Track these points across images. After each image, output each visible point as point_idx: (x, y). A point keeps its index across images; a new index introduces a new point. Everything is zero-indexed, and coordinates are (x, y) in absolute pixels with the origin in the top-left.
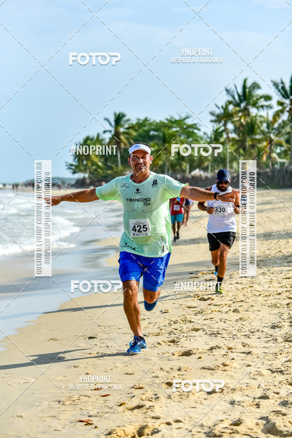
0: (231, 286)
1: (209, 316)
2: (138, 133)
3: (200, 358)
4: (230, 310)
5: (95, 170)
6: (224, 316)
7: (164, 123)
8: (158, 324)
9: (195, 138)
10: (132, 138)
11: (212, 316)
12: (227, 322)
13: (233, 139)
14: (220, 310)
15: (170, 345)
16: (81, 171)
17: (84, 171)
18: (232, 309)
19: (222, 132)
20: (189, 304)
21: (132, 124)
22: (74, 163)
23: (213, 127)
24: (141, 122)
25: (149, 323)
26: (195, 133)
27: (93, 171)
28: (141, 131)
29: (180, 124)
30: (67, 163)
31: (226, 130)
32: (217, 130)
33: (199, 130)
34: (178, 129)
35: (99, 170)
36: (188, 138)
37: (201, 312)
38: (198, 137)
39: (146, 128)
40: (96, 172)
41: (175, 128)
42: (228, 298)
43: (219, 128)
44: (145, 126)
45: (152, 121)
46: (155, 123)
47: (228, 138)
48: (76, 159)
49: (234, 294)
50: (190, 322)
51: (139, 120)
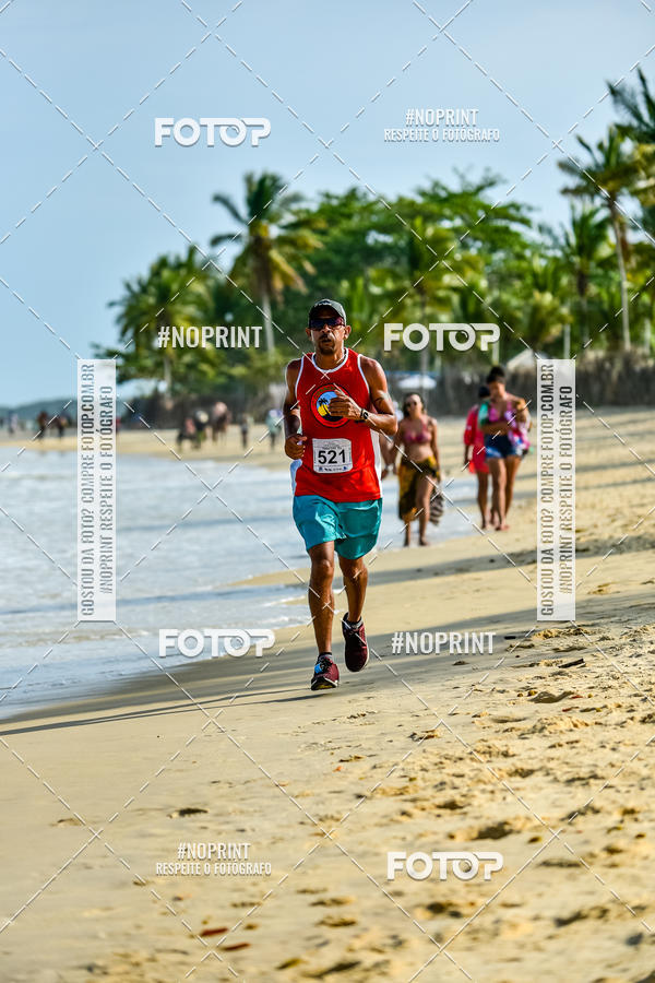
0: (635, 660)
1: (564, 739)
2: (328, 239)
3: (534, 840)
4: (632, 719)
5: (191, 366)
6: (612, 735)
7: (412, 204)
8: (401, 766)
9: (517, 249)
10: (308, 258)
11: (573, 737)
12: (622, 748)
13: (640, 249)
14: (602, 721)
15: (439, 816)
16: (144, 372)
17: (155, 371)
18: (638, 716)
19: (602, 226)
20: (501, 712)
21: (308, 211)
22: (122, 348)
23: (573, 208)
24: (335, 202)
25: (375, 767)
26: (517, 235)
27: (182, 370)
28: (335, 232)
29: (465, 207)
30: (97, 346)
31: (614, 218)
32: (585, 219)
33: (525, 222)
34: (458, 222)
35: (205, 367)
36: (493, 250)
37: (539, 730)
38: (524, 246)
39: (355, 222)
40: (193, 375)
41: (451, 219)
42: (626, 691)
43: (593, 213)
44: (349, 216)
45: (372, 198)
46: (380, 206)
47: (623, 243)
48: (130, 333)
49: (647, 679)
50: (506, 755)
51: (328, 196)
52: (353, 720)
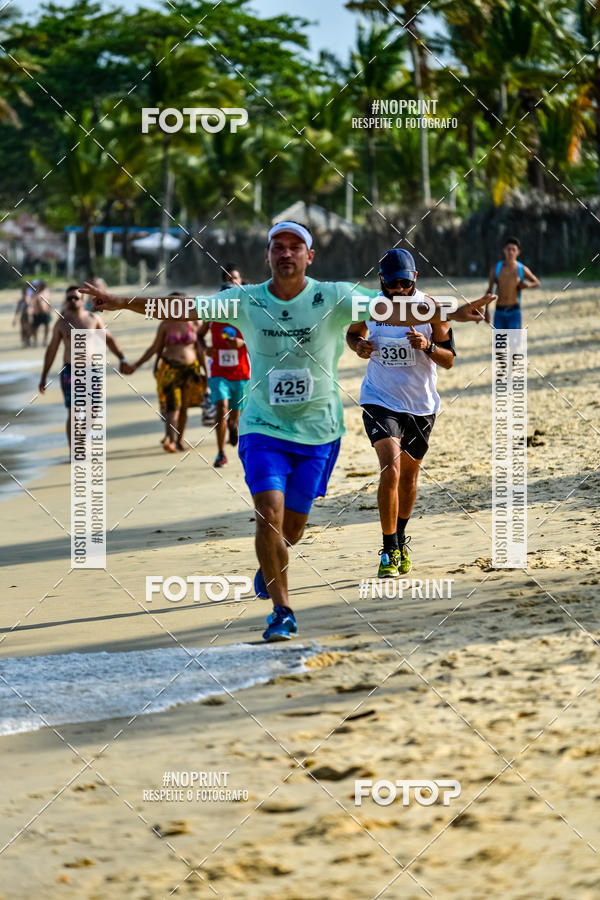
0: (442, 712)
1: (353, 848)
2: (46, 61)
4: (439, 819)
6: (415, 844)
7: (157, 16)
8: (143, 882)
9: (287, 72)
10: (24, 85)
11: (364, 845)
12: (428, 870)
13: (444, 76)
14: (399, 818)
18: (449, 815)
19: (397, 46)
20: (267, 797)
21: (25, 27)
23: (360, 28)
24: (60, 16)
25: (110, 879)
26: (289, 54)
28: (59, 51)
29: (223, 22)
31: (411, 40)
32: (377, 39)
33: (301, 41)
34: (213, 40)
36: (257, 75)
37: (317, 832)
38: (297, 69)
39: (81, 42)
41: (205, 36)
42: (430, 768)
43: (383, 35)
44: (78, 33)
45: (106, 10)
46: (118, 19)
47: (424, 70)
49: (457, 747)
50: (277, 872)
51: (52, 8)
52: (80, 794)
